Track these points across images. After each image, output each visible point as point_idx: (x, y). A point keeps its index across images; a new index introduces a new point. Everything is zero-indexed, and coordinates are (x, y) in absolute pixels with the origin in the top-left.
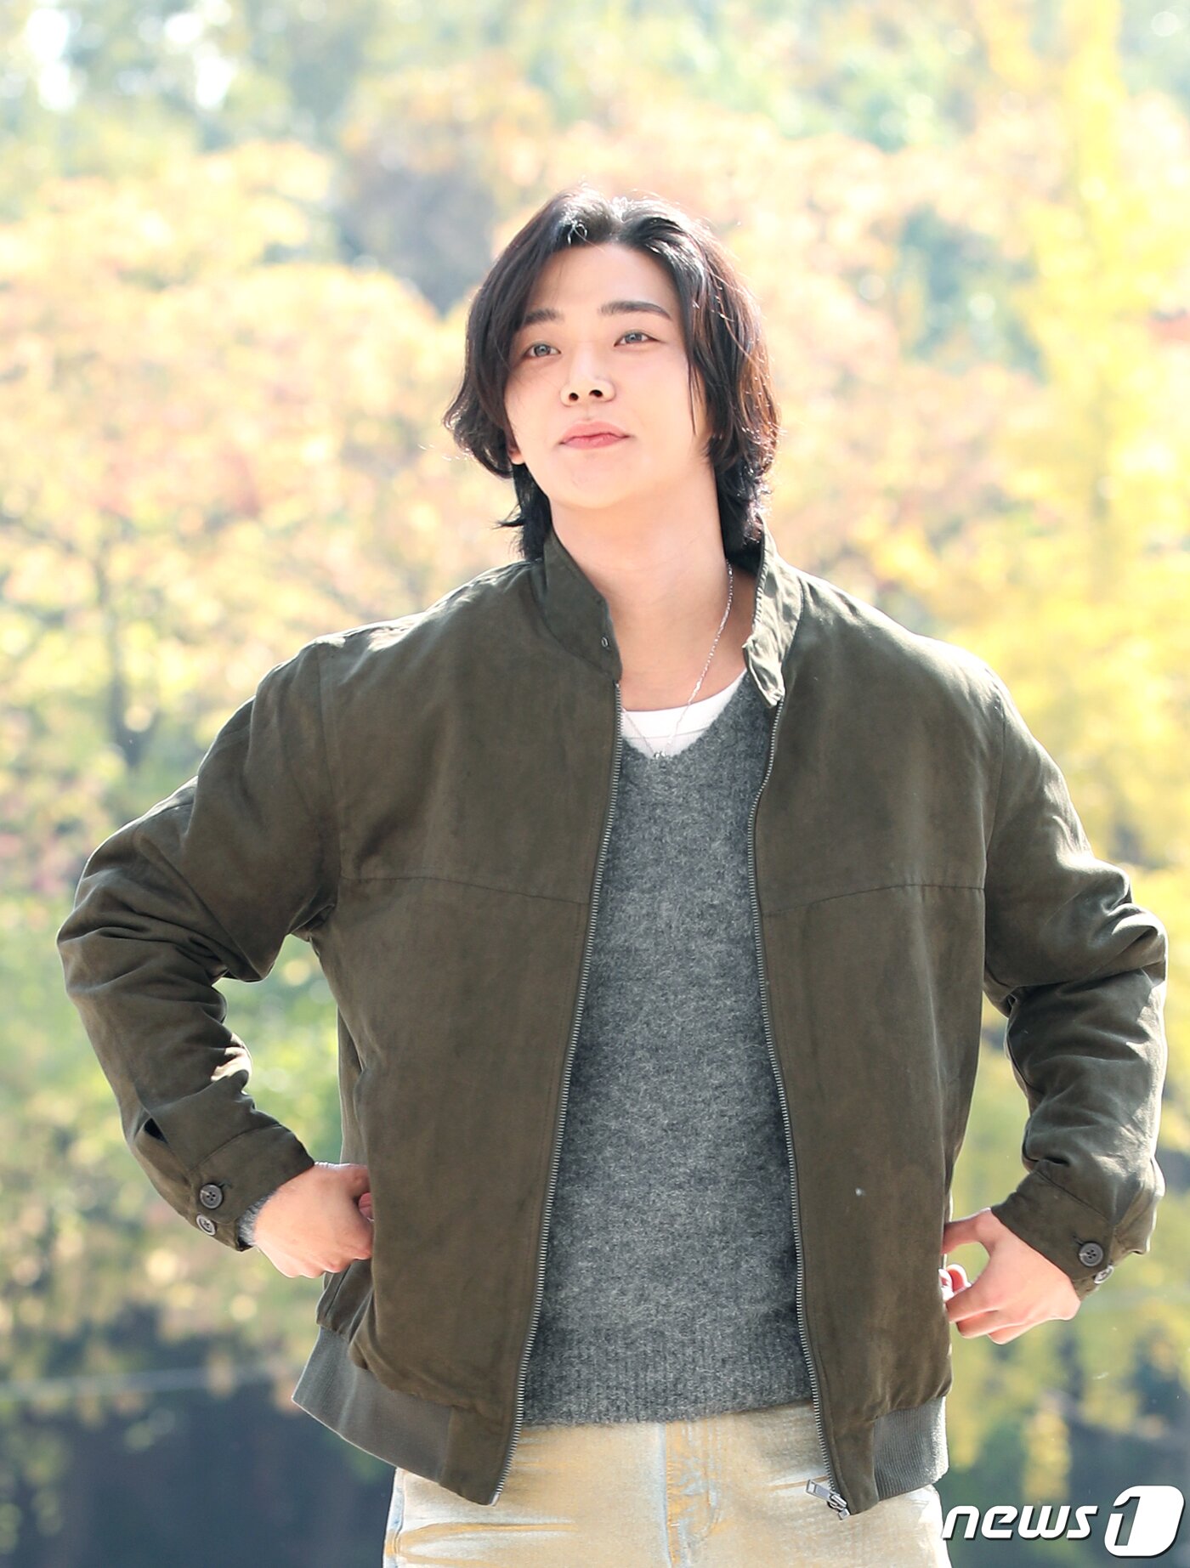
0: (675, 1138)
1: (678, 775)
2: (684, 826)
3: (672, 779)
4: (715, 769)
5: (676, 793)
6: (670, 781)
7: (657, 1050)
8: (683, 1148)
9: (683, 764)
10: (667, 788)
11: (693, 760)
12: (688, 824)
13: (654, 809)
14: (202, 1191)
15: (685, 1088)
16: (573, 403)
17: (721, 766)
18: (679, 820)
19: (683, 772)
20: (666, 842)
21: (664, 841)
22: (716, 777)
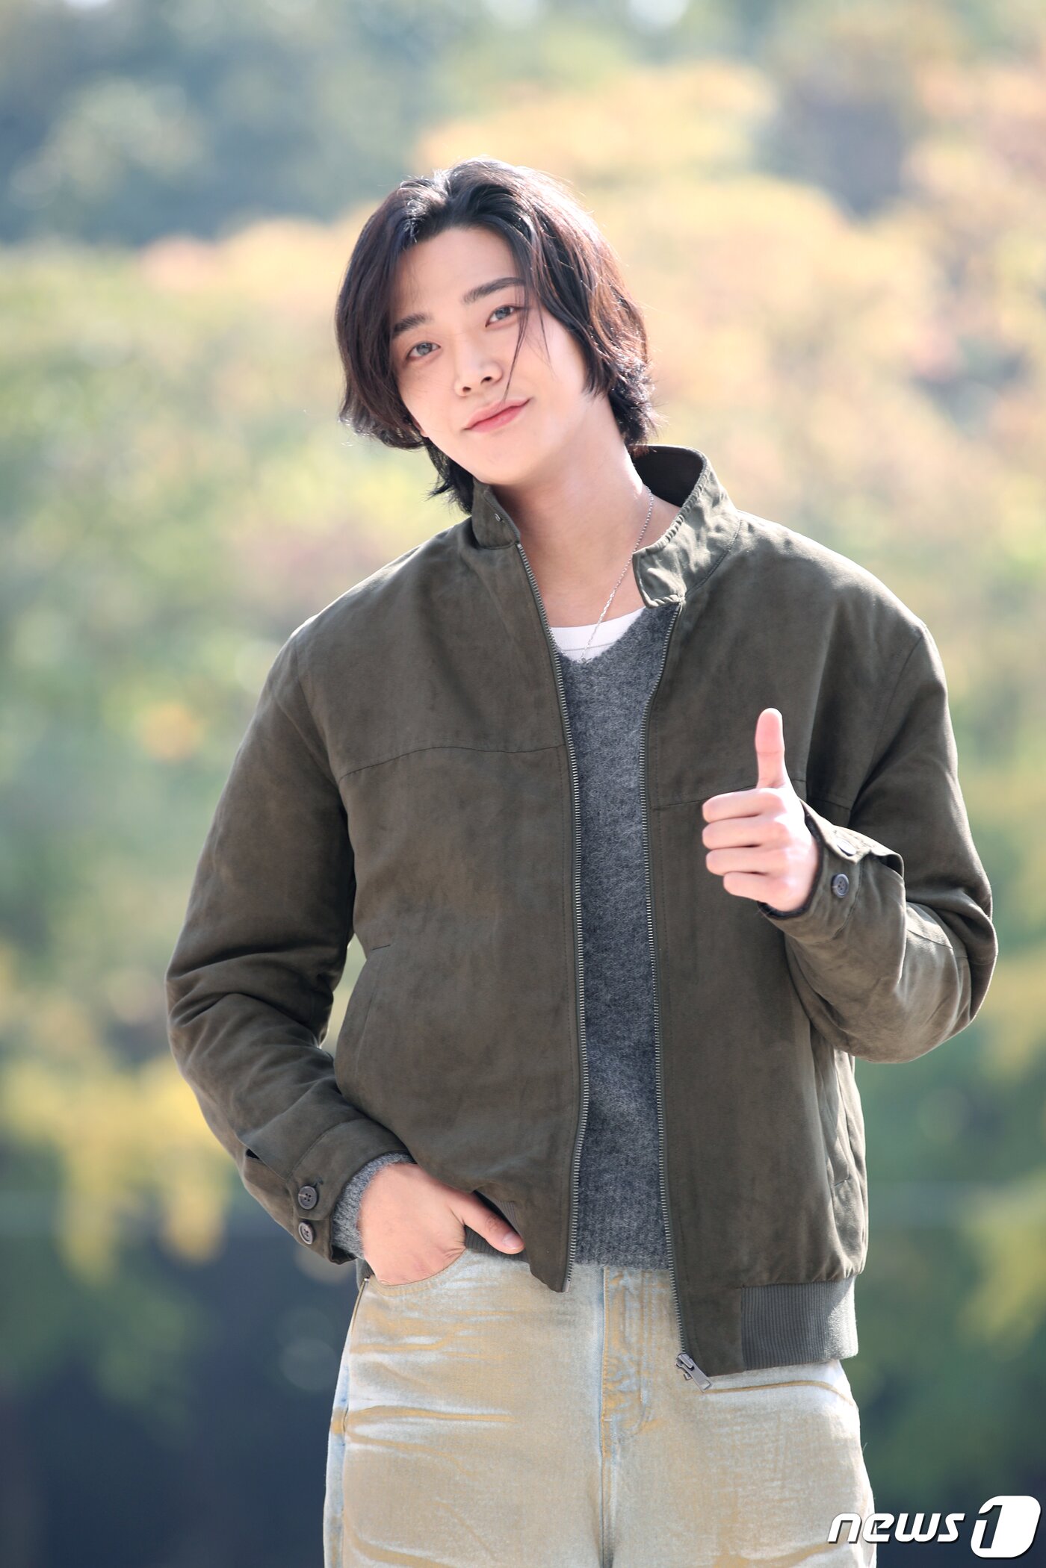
0: (618, 1013)
1: (600, 674)
2: (605, 720)
3: (592, 678)
4: (634, 668)
5: (597, 691)
6: (591, 680)
7: (595, 931)
8: (627, 1022)
9: (603, 664)
10: (588, 687)
11: (612, 659)
12: (609, 717)
13: (579, 707)
14: (300, 1195)
15: (623, 965)
16: (468, 393)
17: (640, 665)
18: (600, 714)
19: (604, 672)
20: (590, 735)
21: (588, 735)
22: (635, 675)
